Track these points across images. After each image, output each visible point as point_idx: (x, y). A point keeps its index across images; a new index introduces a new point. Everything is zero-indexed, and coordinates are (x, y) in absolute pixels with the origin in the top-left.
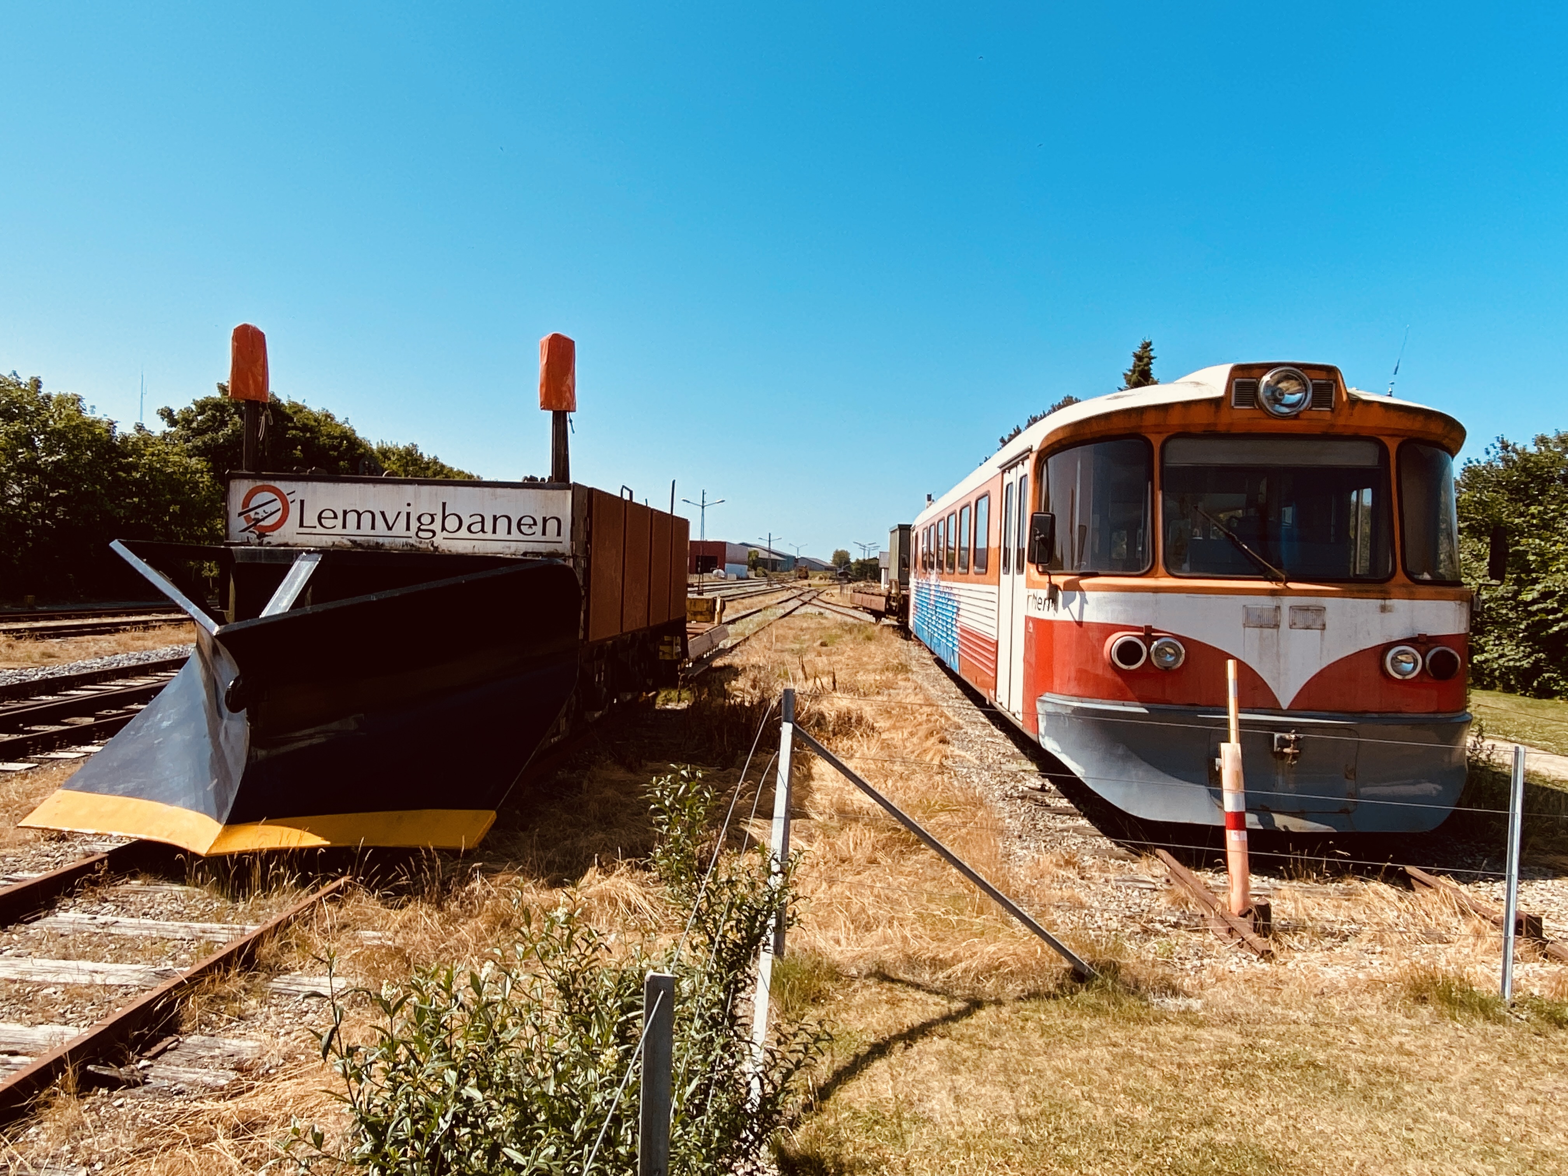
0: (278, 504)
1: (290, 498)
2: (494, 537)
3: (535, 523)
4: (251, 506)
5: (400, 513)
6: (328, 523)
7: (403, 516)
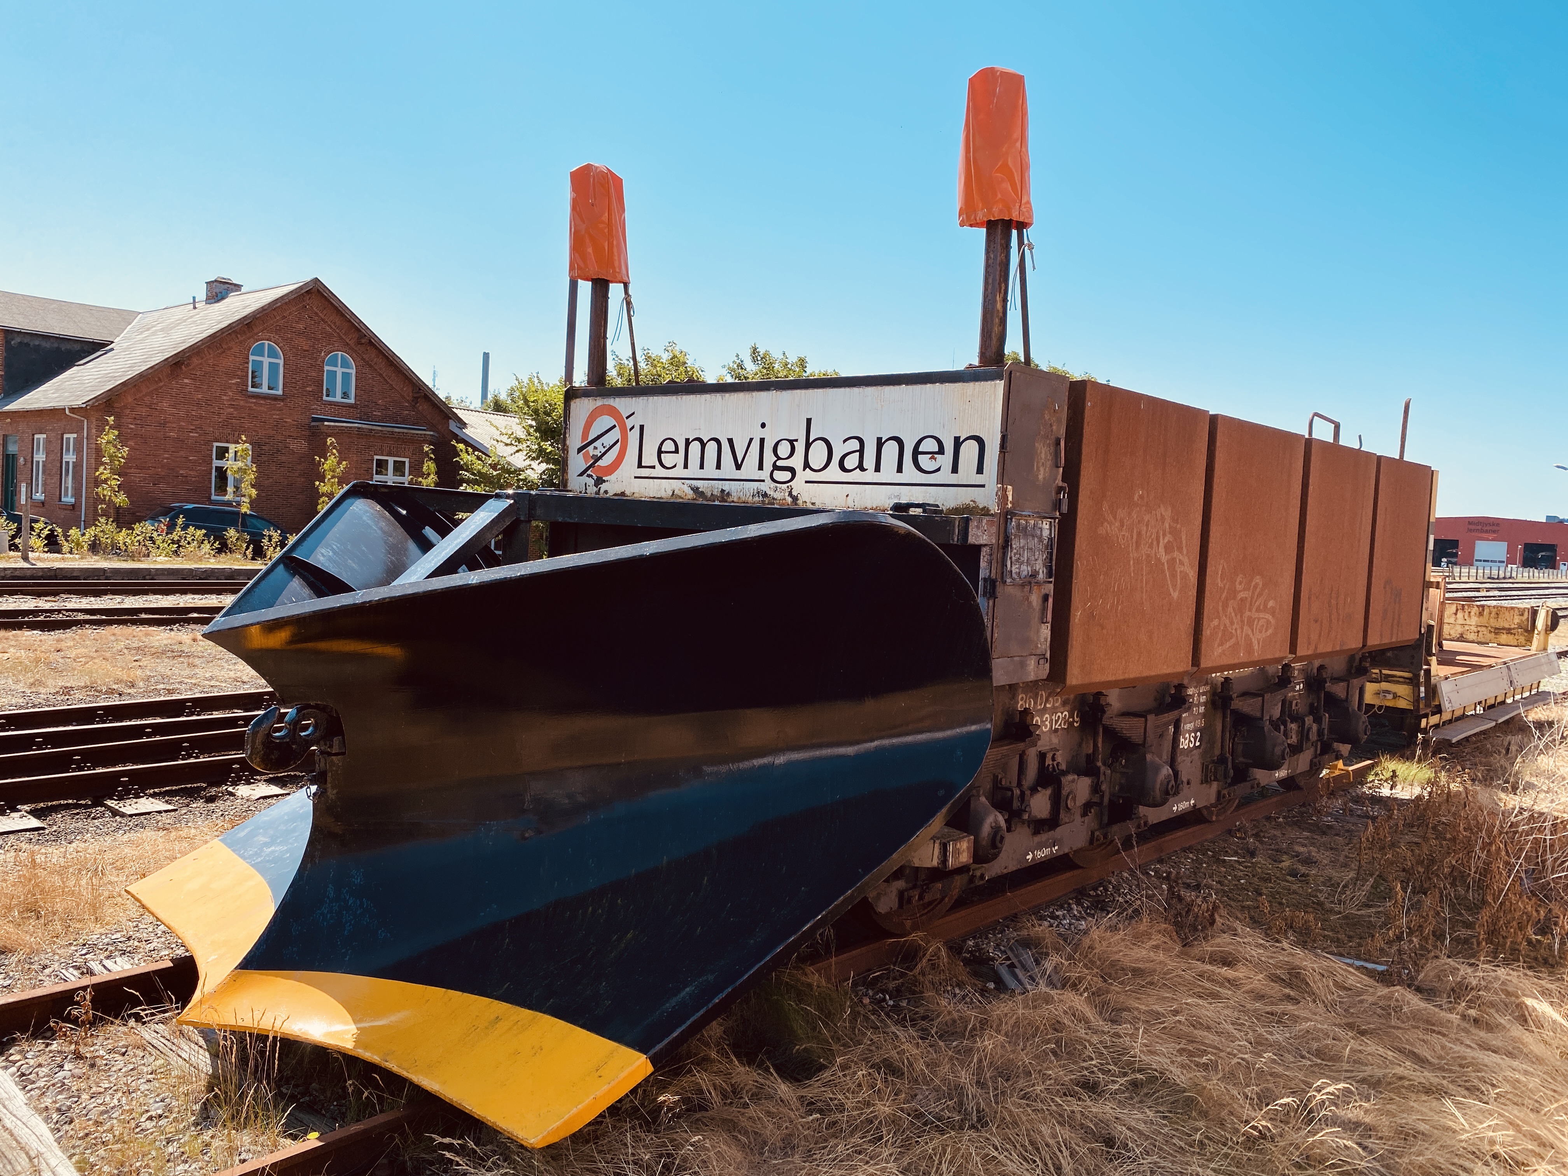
0: (617, 433)
1: (629, 423)
3: (942, 449)
4: (590, 437)
5: (751, 440)
6: (667, 459)
7: (755, 445)
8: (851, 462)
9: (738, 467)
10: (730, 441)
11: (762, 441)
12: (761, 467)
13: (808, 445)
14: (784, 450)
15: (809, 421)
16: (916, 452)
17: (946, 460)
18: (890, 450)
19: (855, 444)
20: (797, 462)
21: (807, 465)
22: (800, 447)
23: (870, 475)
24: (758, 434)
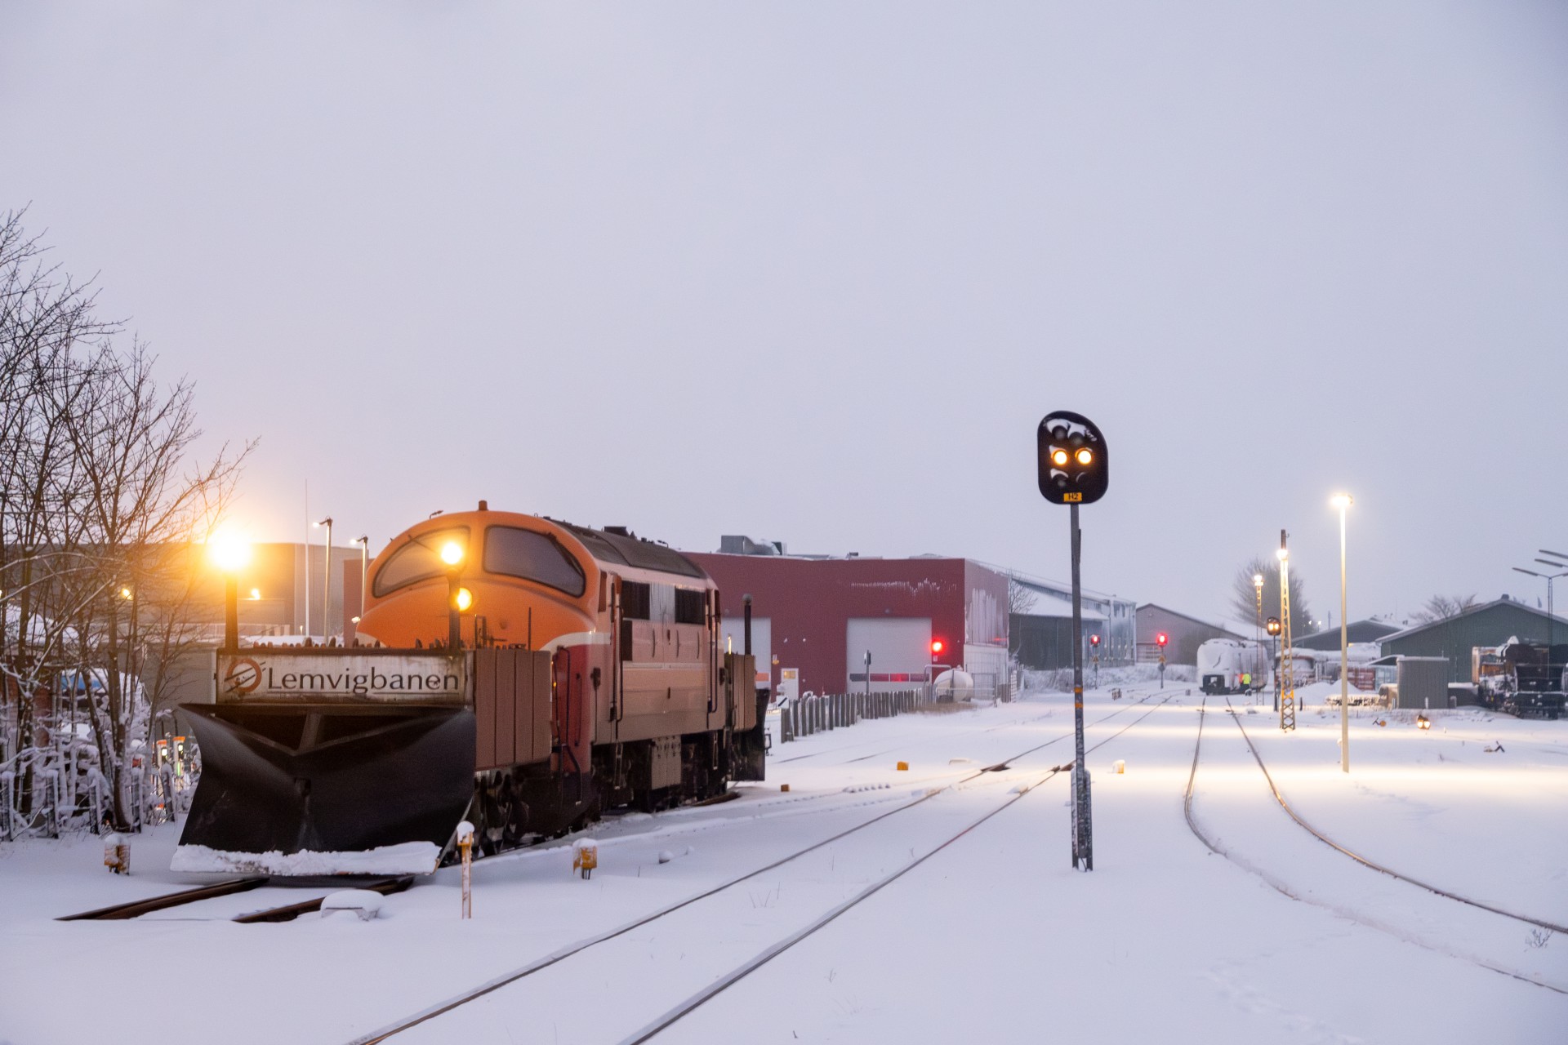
0: (253, 672)
1: (262, 667)
2: (410, 691)
3: (439, 680)
4: (234, 674)
5: (341, 676)
6: (290, 684)
7: (343, 679)
8: (397, 685)
9: (334, 687)
10: (329, 677)
11: (347, 677)
12: (347, 687)
13: (373, 678)
14: (360, 680)
15: (373, 669)
16: (427, 681)
17: (442, 684)
18: (415, 681)
19: (398, 678)
20: (368, 684)
21: (373, 686)
22: (369, 679)
23: (406, 690)
24: (345, 673)
